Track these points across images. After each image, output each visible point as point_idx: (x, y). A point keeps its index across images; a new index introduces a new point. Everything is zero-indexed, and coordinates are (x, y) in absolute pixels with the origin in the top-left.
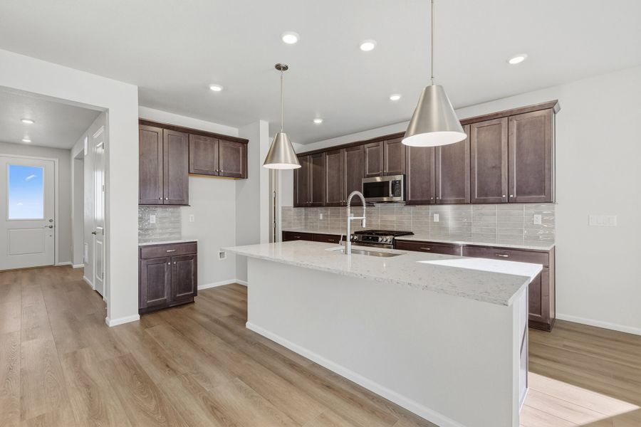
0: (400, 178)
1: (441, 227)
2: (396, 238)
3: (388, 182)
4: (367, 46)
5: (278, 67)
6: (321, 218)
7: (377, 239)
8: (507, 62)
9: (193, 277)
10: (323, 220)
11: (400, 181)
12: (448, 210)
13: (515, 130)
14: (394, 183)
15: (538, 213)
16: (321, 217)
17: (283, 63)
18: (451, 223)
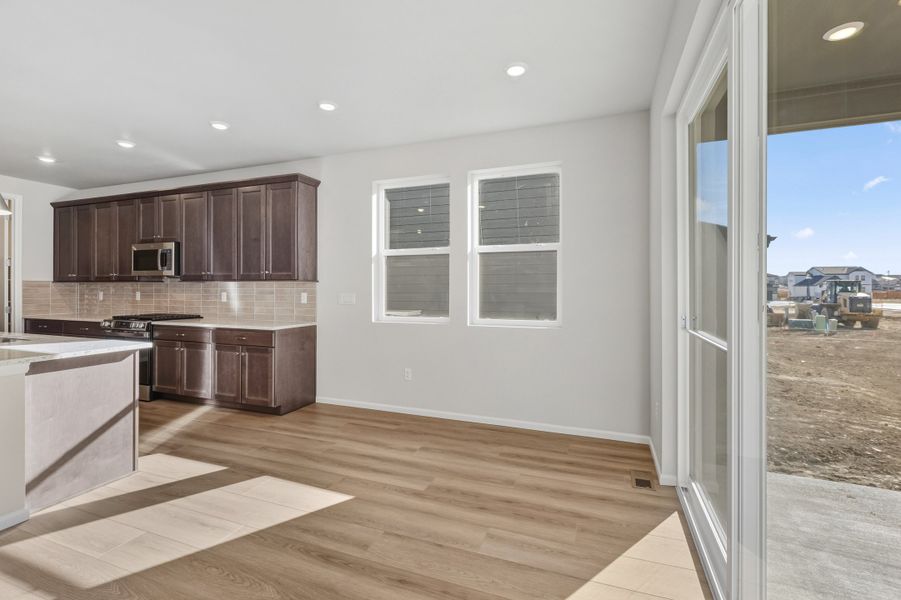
0: (170, 246)
1: (228, 308)
2: (153, 323)
3: (157, 251)
6: (101, 298)
10: (104, 300)
11: (170, 250)
12: (233, 287)
13: (271, 201)
14: (166, 252)
15: (304, 291)
16: (101, 296)
18: (236, 304)
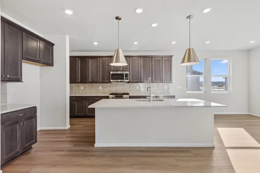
0: (128, 72)
1: (139, 90)
3: (124, 74)
4: (154, 25)
5: (117, 18)
7: (122, 96)
8: (171, 43)
9: (34, 130)
14: (126, 74)
17: (120, 17)
